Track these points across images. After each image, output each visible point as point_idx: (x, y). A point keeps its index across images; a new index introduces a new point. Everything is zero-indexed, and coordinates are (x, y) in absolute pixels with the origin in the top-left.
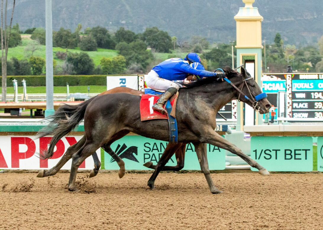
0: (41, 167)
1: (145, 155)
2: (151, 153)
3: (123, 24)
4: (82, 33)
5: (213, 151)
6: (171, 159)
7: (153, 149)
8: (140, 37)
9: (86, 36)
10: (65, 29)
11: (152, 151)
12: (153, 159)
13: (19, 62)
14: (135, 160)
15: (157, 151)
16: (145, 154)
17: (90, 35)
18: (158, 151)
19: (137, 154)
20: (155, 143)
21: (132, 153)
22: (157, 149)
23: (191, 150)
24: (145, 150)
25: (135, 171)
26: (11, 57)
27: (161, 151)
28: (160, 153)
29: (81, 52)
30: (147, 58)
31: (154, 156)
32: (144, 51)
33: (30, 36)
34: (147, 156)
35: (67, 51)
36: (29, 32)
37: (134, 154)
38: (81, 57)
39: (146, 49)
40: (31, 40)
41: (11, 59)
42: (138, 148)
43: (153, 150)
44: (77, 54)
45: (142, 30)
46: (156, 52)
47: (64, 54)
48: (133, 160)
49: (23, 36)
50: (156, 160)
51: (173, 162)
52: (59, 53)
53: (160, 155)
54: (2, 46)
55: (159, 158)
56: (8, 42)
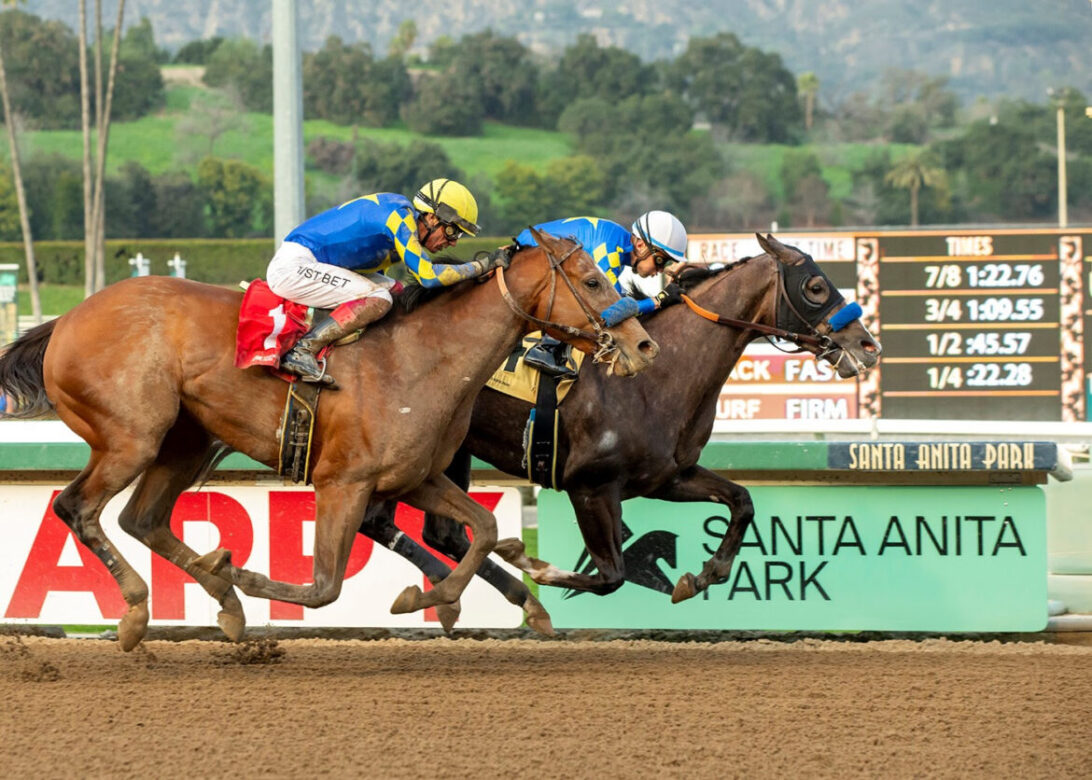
0: (273, 617)
3: (591, 22)
4: (418, 62)
5: (995, 553)
6: (817, 585)
8: (662, 75)
9: (433, 73)
10: (347, 41)
12: (740, 585)
13: (153, 182)
14: (665, 587)
15: (758, 549)
17: (452, 70)
18: (764, 552)
19: (673, 565)
21: (655, 560)
22: (760, 544)
23: (902, 549)
24: (706, 546)
25: (667, 633)
26: (121, 162)
27: (774, 552)
28: (771, 558)
29: (414, 142)
30: (692, 167)
31: (744, 572)
32: (680, 134)
33: (199, 71)
35: (356, 138)
36: (193, 54)
37: (661, 563)
38: (413, 162)
39: (689, 126)
40: (202, 87)
41: (120, 169)
42: (678, 541)
44: (398, 150)
45: (669, 45)
46: (730, 138)
47: (341, 148)
48: (660, 590)
49: (169, 73)
50: (753, 588)
51: (826, 597)
52: (323, 143)
53: (772, 568)
54: (85, 116)
55: (769, 582)
56: (109, 96)
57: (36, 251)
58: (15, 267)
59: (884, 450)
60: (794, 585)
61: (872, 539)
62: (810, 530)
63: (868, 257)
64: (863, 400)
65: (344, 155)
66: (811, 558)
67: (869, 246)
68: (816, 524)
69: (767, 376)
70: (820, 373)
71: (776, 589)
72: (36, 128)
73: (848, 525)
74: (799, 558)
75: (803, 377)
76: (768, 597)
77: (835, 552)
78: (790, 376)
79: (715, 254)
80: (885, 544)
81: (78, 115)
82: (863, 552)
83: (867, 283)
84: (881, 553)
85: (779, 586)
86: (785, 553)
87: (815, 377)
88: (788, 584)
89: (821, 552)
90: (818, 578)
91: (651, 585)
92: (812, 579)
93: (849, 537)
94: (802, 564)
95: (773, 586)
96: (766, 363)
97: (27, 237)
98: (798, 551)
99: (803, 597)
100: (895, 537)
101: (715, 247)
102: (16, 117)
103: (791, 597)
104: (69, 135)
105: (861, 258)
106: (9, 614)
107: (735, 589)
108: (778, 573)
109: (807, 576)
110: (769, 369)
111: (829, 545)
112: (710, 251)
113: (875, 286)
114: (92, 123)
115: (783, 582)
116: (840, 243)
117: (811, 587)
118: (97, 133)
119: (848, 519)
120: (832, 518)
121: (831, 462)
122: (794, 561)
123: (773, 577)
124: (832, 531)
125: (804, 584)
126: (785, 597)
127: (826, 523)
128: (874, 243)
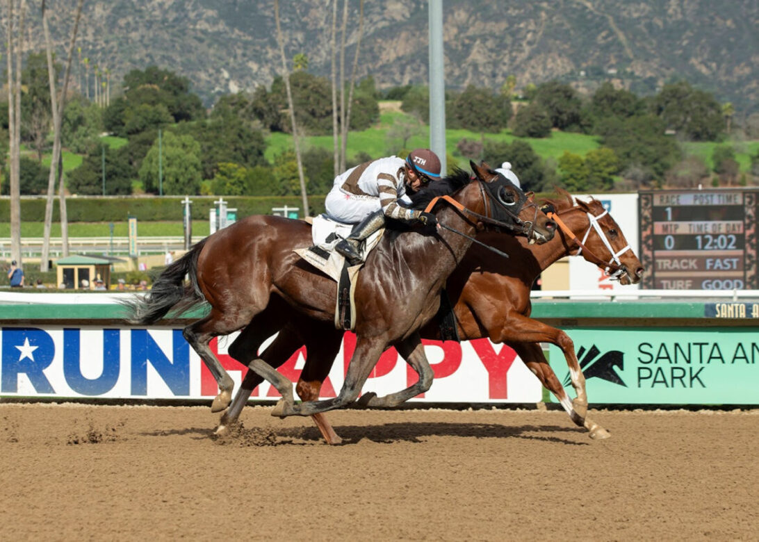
1: (642, 370)
2: (653, 366)
3: (611, 77)
4: (516, 98)
6: (699, 379)
7: (658, 358)
8: (648, 104)
9: (525, 104)
10: (479, 87)
11: (656, 362)
12: (657, 380)
14: (617, 382)
15: (667, 360)
16: (640, 368)
17: (535, 102)
18: (671, 362)
19: (622, 369)
20: (663, 345)
21: (612, 366)
22: (668, 357)
23: (744, 360)
24: (639, 359)
26: (356, 153)
27: (676, 362)
28: (674, 365)
29: (514, 142)
30: (666, 153)
31: (660, 372)
32: (659, 136)
33: (399, 103)
34: (645, 373)
35: (484, 139)
36: (394, 95)
37: (616, 368)
38: (513, 152)
39: (663, 132)
40: (400, 112)
41: (356, 157)
42: (624, 356)
43: (659, 360)
44: (504, 146)
45: (653, 88)
46: (686, 140)
47: (475, 144)
48: (615, 382)
49: (383, 105)
50: (665, 381)
51: (704, 386)
52: (465, 141)
53: (675, 370)
54: (335, 129)
55: (673, 378)
56: (348, 118)
57: (308, 200)
58: (297, 209)
59: (734, 308)
60: (687, 379)
61: (728, 356)
62: (695, 349)
63: (750, 203)
64: (748, 280)
65: (476, 148)
66: (695, 364)
67: (750, 197)
68: (698, 346)
69: (696, 267)
70: (724, 266)
71: (677, 382)
72: (311, 135)
73: (716, 348)
74: (689, 365)
75: (715, 267)
76: (673, 386)
77: (709, 362)
78: (708, 267)
79: (667, 202)
80: (735, 357)
81: (331, 128)
82: (723, 362)
83: (749, 217)
84: (733, 362)
85: (679, 380)
86: (682, 362)
87: (721, 267)
88: (683, 379)
89: (701, 362)
90: (699, 375)
91: (610, 379)
92: (696, 376)
93: (716, 354)
94: (691, 368)
95: (675, 380)
96: (695, 261)
97: (304, 193)
98: (689, 362)
99: (691, 386)
100: (740, 354)
101: (667, 197)
102: (300, 129)
103: (684, 386)
104: (328, 138)
105: (746, 203)
106: (268, 395)
107: (655, 382)
108: (678, 373)
109: (693, 375)
110: (697, 263)
111: (706, 357)
112: (665, 201)
113: (754, 219)
114: (339, 131)
115: (681, 378)
116: (735, 196)
117: (695, 381)
118: (342, 137)
119: (716, 345)
120: (707, 344)
121: (706, 313)
122: (687, 367)
123: (675, 375)
124: (707, 351)
125: (692, 379)
126: (682, 386)
127: (703, 346)
128: (754, 195)
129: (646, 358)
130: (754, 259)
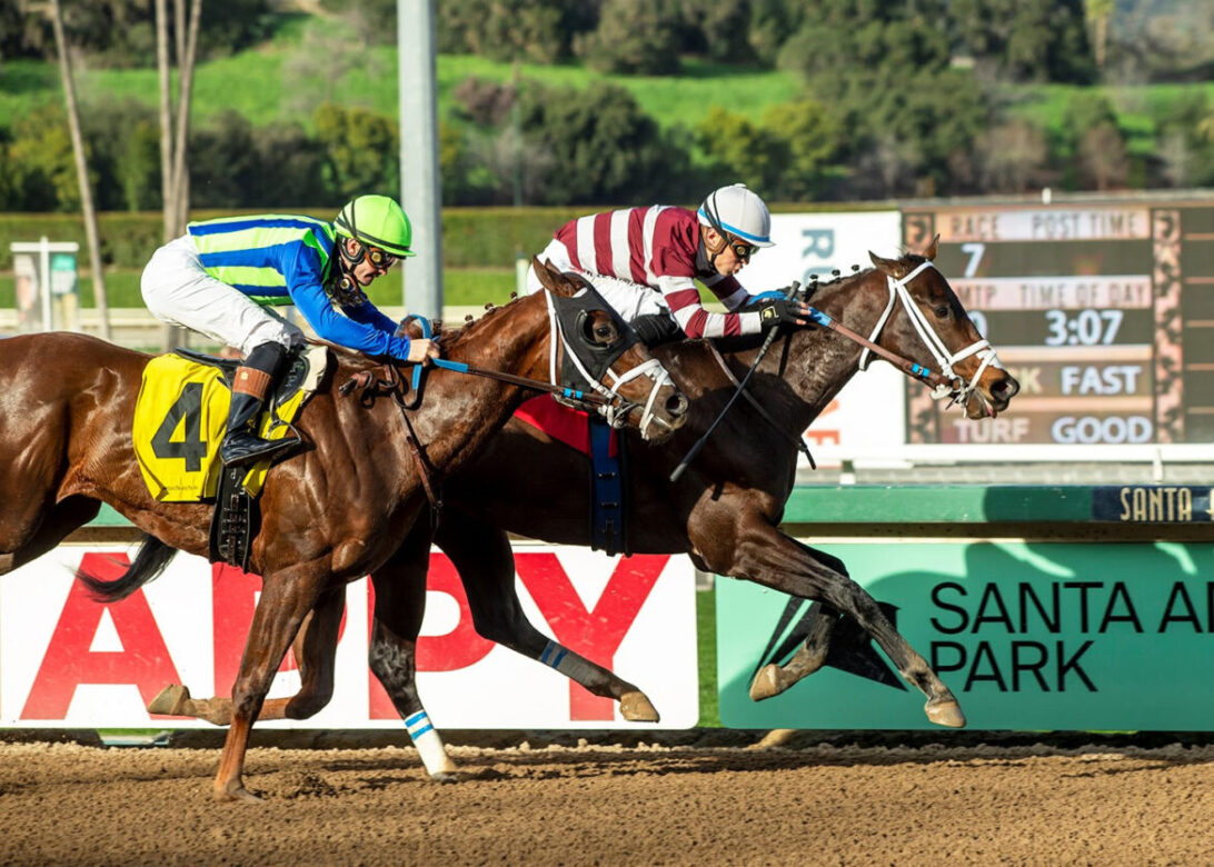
0: (373, 716)
1: (940, 650)
2: (969, 641)
6: (1080, 672)
7: (981, 619)
11: (975, 630)
12: (979, 672)
13: (255, 136)
14: (882, 676)
15: (1002, 625)
16: (935, 645)
18: (1011, 629)
20: (992, 587)
21: (869, 638)
22: (1005, 618)
23: (1190, 624)
24: (935, 622)
25: (885, 735)
27: (1024, 629)
28: (1018, 636)
29: (593, 83)
31: (984, 654)
32: (935, 73)
34: (948, 656)
35: (519, 79)
37: (877, 643)
38: (591, 111)
39: (946, 63)
40: (321, 11)
42: (899, 613)
43: (983, 625)
44: (572, 94)
46: (999, 77)
47: (498, 91)
48: (875, 678)
50: (997, 676)
51: (1092, 688)
52: (476, 84)
53: (1020, 649)
54: (163, 52)
55: (1017, 667)
56: (194, 26)
57: (98, 225)
58: (72, 247)
60: (1050, 672)
61: (1150, 613)
62: (1070, 599)
63: (1167, 233)
64: (1162, 418)
65: (503, 99)
66: (1072, 637)
67: (1168, 220)
68: (1077, 591)
69: (1037, 388)
70: (1105, 384)
71: (1026, 677)
72: (102, 66)
73: (1120, 594)
74: (1056, 637)
75: (1084, 389)
76: (1016, 687)
77: (1103, 629)
78: (1067, 388)
79: (969, 231)
80: (1168, 618)
81: (153, 48)
82: (1139, 629)
83: (1166, 267)
84: (1162, 629)
85: (1030, 673)
86: (1037, 629)
87: (1099, 388)
88: (1042, 670)
89: (1085, 629)
90: (1081, 662)
91: (863, 672)
92: (1073, 663)
93: (1120, 609)
94: (1060, 645)
95: (1022, 673)
96: (1036, 372)
97: (88, 208)
98: (1055, 628)
99: (1061, 688)
100: (1180, 609)
101: (969, 222)
102: (75, 52)
103: (1045, 688)
104: (143, 75)
105: (1158, 235)
106: (24, 716)
107: (973, 677)
108: (1029, 656)
109: (1067, 659)
110: (1040, 379)
111: (1095, 618)
112: (963, 229)
113: (1176, 272)
114: (173, 59)
115: (1035, 668)
116: (1131, 216)
117: (1071, 675)
118: (183, 75)
119: (1120, 587)
120: (1099, 585)
121: (1097, 512)
122: (1050, 640)
123: (1022, 661)
124: (1098, 601)
125: (1062, 670)
126: (1037, 686)
127: (1090, 591)
128: (1175, 216)
129: (952, 619)
130: (1177, 367)
